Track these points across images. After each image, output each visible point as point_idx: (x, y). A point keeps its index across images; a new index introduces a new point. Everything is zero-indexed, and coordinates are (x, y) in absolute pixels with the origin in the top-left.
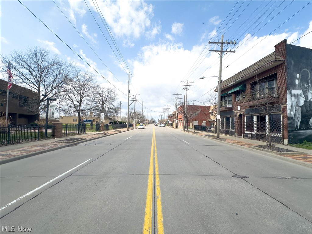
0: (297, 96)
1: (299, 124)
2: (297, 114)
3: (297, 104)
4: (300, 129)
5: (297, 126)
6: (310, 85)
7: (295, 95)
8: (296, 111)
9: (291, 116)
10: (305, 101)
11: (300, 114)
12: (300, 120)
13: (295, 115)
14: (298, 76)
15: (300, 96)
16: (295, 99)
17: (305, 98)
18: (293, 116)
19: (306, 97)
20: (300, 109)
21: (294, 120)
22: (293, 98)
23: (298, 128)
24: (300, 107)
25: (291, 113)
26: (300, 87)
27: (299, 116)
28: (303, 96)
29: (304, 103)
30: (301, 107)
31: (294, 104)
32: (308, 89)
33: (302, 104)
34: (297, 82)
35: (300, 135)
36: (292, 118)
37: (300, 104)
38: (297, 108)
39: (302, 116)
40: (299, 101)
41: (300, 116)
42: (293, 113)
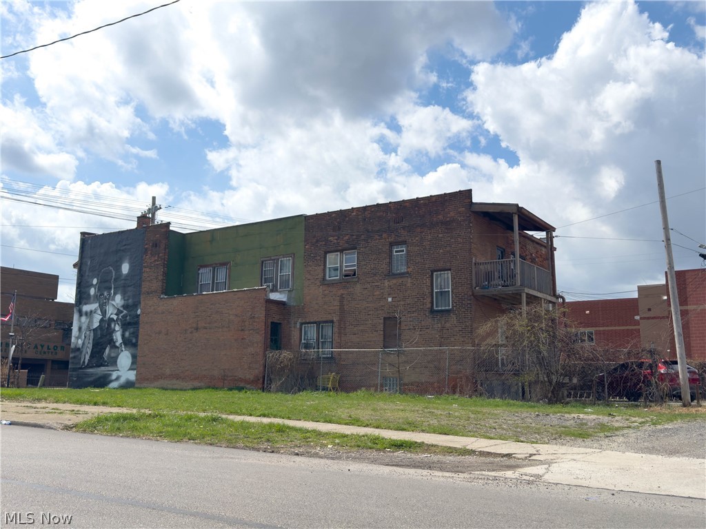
0: (90, 314)
1: (87, 357)
2: (87, 341)
3: (88, 328)
4: (88, 366)
5: (84, 362)
6: (112, 292)
7: (86, 313)
8: (85, 337)
9: (78, 347)
10: (101, 321)
11: (91, 341)
12: (89, 352)
13: (83, 344)
14: (95, 281)
15: (95, 312)
16: (87, 319)
17: (103, 315)
18: (81, 347)
19: (104, 313)
20: (92, 334)
21: (81, 353)
22: (83, 319)
23: (86, 364)
24: (92, 332)
25: (77, 342)
26: (97, 298)
27: (89, 345)
28: (99, 312)
29: (98, 324)
30: (94, 330)
31: (84, 327)
32: (108, 299)
33: (96, 325)
34: (92, 291)
35: (87, 375)
36: (79, 349)
37: (92, 325)
38: (88, 333)
39: (93, 346)
40: (92, 322)
41: (91, 346)
42: (80, 342)
